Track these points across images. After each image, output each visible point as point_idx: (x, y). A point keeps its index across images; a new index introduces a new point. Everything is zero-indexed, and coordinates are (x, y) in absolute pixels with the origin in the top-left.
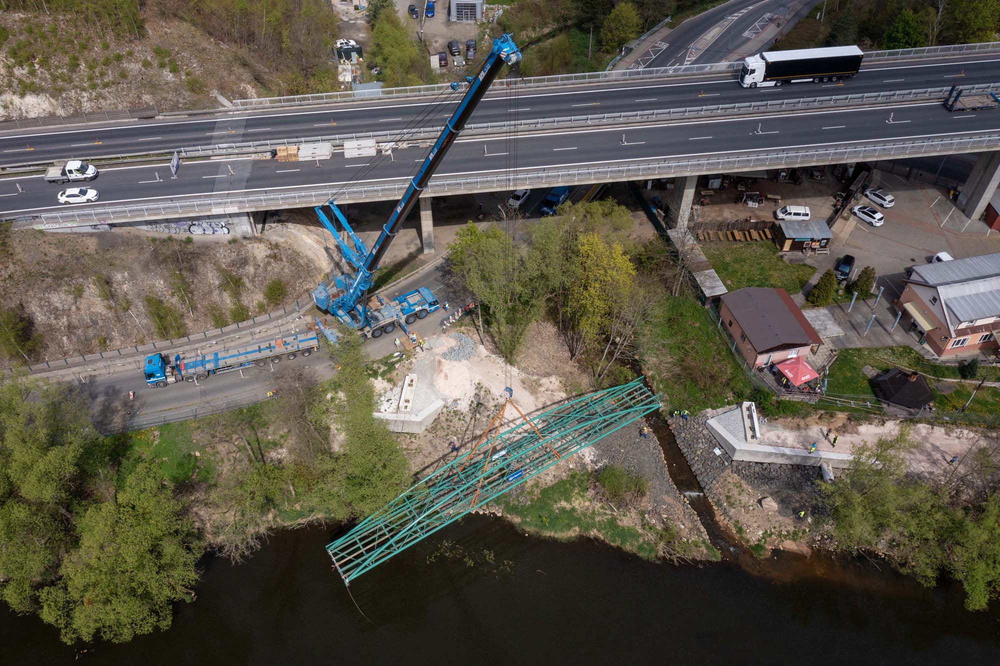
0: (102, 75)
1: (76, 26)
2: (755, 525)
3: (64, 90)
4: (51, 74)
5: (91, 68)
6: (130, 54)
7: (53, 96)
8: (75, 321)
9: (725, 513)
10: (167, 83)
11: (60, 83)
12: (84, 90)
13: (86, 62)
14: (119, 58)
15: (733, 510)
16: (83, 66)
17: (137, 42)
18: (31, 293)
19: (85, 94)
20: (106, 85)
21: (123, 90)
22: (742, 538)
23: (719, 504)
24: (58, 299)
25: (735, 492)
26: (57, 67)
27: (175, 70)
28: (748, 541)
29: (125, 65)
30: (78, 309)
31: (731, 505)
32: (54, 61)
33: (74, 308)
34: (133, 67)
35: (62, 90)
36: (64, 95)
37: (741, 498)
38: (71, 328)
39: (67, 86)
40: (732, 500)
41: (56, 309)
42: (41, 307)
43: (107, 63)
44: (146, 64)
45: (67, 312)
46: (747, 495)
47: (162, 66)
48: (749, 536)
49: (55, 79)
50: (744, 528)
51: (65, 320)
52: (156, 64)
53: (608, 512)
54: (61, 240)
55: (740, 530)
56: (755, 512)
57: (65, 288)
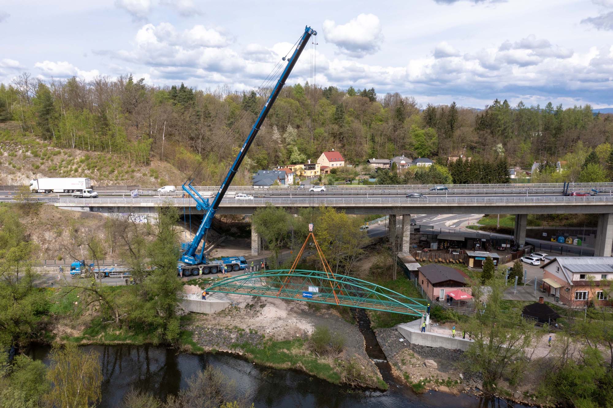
0: (122, 176)
1: (120, 159)
2: (418, 374)
3: (103, 180)
4: (100, 174)
5: (119, 173)
6: (139, 170)
7: (96, 181)
8: (51, 247)
9: (399, 368)
10: (151, 182)
11: (102, 177)
12: (111, 180)
13: (118, 171)
14: (133, 171)
15: (404, 367)
16: (116, 172)
17: (144, 167)
18: (37, 230)
19: (111, 182)
20: (123, 180)
21: (129, 182)
22: (408, 381)
23: (396, 364)
24: (48, 235)
25: (408, 358)
26: (104, 171)
27: (156, 178)
28: (412, 382)
29: (135, 174)
30: (56, 241)
31: (404, 364)
32: (104, 169)
33: (54, 241)
34: (138, 175)
35: (101, 180)
36: (102, 182)
37: (411, 360)
38: (47, 250)
39: (105, 178)
40: (405, 361)
41: (45, 239)
42: (38, 238)
43: (127, 173)
44: (144, 175)
45: (49, 242)
46: (417, 360)
47: (151, 176)
48: (412, 380)
49: (101, 175)
50: (410, 376)
51: (46, 246)
52: (149, 175)
53: (314, 357)
54: (64, 212)
55: (407, 377)
56: (420, 368)
57: (55, 230)
